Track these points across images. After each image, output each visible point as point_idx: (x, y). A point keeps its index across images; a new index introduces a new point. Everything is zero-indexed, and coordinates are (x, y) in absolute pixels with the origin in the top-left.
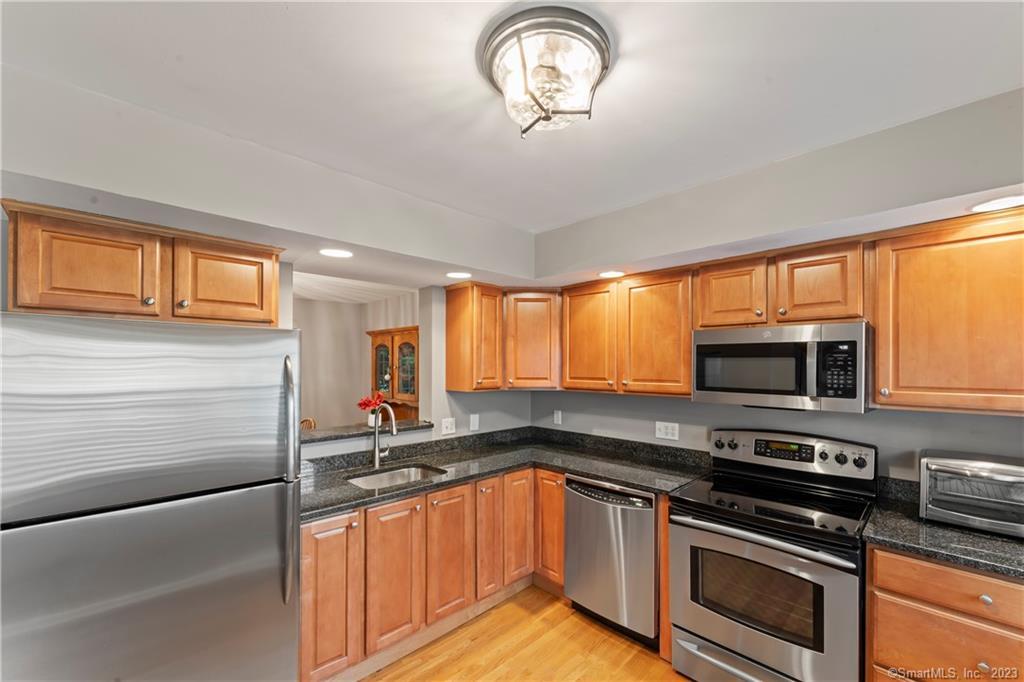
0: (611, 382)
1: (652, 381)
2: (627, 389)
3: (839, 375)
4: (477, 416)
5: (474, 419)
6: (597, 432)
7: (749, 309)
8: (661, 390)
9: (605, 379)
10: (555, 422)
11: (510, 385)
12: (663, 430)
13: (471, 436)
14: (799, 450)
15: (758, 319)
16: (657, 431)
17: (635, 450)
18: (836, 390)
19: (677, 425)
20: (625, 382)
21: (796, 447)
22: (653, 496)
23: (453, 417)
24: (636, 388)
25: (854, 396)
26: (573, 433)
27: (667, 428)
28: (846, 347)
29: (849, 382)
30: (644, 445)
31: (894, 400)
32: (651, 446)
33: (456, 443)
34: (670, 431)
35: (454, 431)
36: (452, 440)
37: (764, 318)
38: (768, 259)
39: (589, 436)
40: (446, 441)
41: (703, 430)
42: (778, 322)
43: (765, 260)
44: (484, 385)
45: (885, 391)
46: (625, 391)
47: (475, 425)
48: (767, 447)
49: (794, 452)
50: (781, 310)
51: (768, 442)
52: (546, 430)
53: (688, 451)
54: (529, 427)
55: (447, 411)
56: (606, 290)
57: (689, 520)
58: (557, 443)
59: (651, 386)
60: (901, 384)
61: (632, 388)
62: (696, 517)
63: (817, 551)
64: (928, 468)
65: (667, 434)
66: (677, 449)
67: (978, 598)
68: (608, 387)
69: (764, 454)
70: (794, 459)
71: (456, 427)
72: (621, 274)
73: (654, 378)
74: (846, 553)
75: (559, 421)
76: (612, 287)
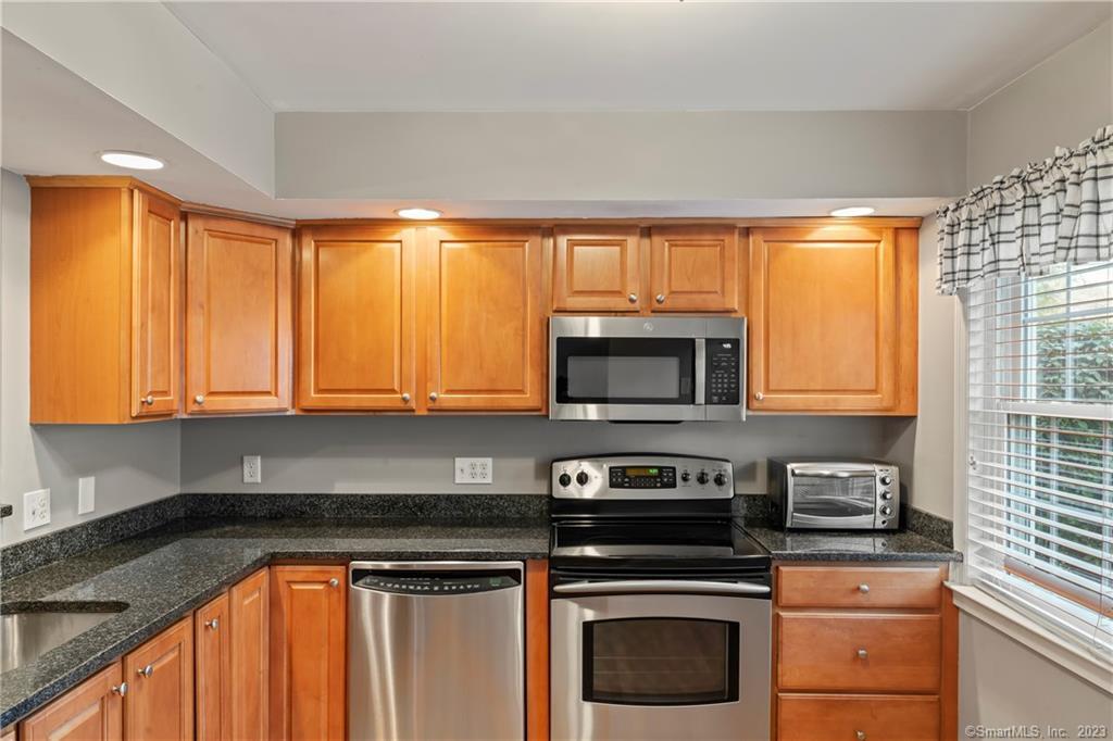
0: (406, 395)
1: (479, 391)
2: (436, 405)
3: (722, 378)
4: (92, 480)
5: (86, 486)
6: (342, 488)
7: (619, 292)
8: (496, 405)
9: (393, 391)
10: (247, 479)
11: (196, 408)
12: (468, 470)
13: (83, 527)
14: (660, 475)
15: (631, 306)
16: (458, 472)
17: (421, 509)
18: (720, 395)
19: (489, 461)
20: (434, 394)
21: (655, 471)
22: (518, 565)
23: (44, 487)
24: (452, 405)
25: (737, 403)
26: (292, 496)
27: (473, 466)
28: (728, 346)
29: (733, 386)
30: (438, 497)
31: (766, 405)
32: (449, 497)
33: (55, 546)
34: (479, 470)
35: (47, 520)
36: (47, 540)
37: (637, 306)
38: (642, 228)
39: (328, 496)
40: (34, 543)
41: (528, 464)
42: (653, 312)
43: (638, 230)
44: (154, 409)
45: (761, 395)
46: (429, 410)
47: (89, 501)
48: (624, 475)
49: (655, 477)
50: (659, 297)
51: (624, 468)
52: (224, 497)
53: (510, 498)
54: (180, 496)
55: (34, 471)
56: (396, 237)
57: (584, 585)
58: (255, 518)
59: (478, 400)
60: (771, 388)
61: (445, 405)
62: (593, 579)
63: (736, 582)
64: (793, 474)
65: (473, 475)
66: (492, 497)
67: (858, 589)
68: (401, 405)
69: (621, 486)
70: (656, 487)
71: (53, 509)
72: (434, 215)
73: (484, 388)
74: (762, 577)
75: (255, 476)
76: (407, 234)
